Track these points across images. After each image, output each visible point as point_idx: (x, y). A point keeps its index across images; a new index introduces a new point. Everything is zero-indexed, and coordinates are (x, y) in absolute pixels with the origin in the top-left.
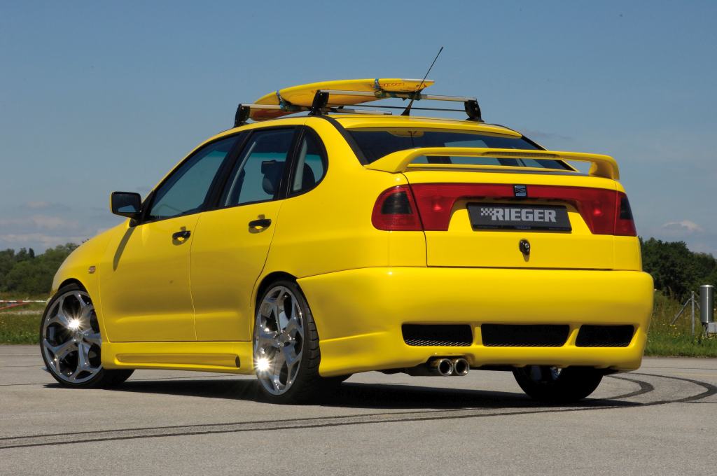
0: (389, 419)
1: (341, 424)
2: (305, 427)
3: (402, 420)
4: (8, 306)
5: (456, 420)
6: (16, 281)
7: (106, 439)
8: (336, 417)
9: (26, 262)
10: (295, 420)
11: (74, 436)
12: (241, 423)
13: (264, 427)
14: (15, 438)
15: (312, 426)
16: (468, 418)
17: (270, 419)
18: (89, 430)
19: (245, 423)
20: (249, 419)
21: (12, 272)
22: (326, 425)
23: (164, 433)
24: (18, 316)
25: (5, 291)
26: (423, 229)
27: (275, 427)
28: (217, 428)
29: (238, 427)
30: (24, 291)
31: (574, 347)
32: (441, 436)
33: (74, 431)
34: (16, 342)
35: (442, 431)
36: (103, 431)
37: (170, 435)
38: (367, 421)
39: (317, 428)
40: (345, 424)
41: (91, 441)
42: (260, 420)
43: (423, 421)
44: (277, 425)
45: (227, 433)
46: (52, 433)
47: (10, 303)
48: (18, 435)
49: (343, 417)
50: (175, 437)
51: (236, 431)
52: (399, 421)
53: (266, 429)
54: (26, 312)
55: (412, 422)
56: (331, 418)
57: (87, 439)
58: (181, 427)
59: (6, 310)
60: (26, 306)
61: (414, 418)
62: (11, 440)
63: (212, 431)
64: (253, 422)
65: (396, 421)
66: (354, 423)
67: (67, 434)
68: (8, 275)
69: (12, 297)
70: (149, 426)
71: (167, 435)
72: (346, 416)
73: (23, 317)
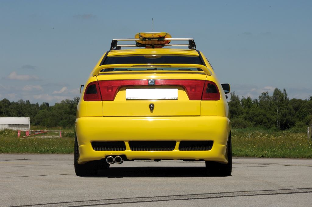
0: (248, 194)
1: (222, 197)
2: (203, 198)
3: (256, 195)
4: (36, 133)
5: (286, 195)
6: (39, 120)
7: (99, 205)
8: (219, 193)
9: (44, 110)
10: (197, 194)
11: (82, 202)
12: (168, 196)
13: (181, 198)
14: (52, 204)
15: (207, 198)
16: (292, 194)
17: (184, 194)
18: (89, 199)
19: (171, 196)
20: (172, 194)
21: (37, 115)
22: (214, 198)
23: (129, 201)
24: (42, 139)
25: (34, 126)
26: (102, 100)
27: (187, 198)
28: (156, 199)
29: (167, 198)
30: (44, 125)
31: (178, 151)
32: (279, 204)
33: (81, 200)
34: (42, 152)
35: (279, 201)
36: (96, 200)
37: (132, 202)
38: (236, 195)
39: (210, 199)
40: (224, 197)
41: (91, 205)
42: (179, 194)
43: (267, 195)
44: (188, 197)
45: (162, 201)
46: (70, 201)
47: (37, 131)
48: (52, 202)
49: (223, 193)
50: (135, 203)
51: (166, 200)
52: (254, 195)
53: (182, 200)
54: (45, 137)
55: (261, 196)
56: (216, 193)
57: (89, 204)
58: (137, 198)
59: (35, 135)
60: (45, 133)
61: (262, 194)
62: (49, 205)
63: (154, 200)
64: (175, 196)
65: (252, 195)
66: (230, 196)
67: (78, 202)
68: (35, 117)
69: (38, 128)
70: (120, 197)
71: (130, 202)
72: (225, 193)
73: (44, 139)
